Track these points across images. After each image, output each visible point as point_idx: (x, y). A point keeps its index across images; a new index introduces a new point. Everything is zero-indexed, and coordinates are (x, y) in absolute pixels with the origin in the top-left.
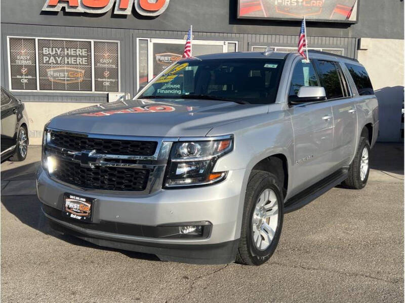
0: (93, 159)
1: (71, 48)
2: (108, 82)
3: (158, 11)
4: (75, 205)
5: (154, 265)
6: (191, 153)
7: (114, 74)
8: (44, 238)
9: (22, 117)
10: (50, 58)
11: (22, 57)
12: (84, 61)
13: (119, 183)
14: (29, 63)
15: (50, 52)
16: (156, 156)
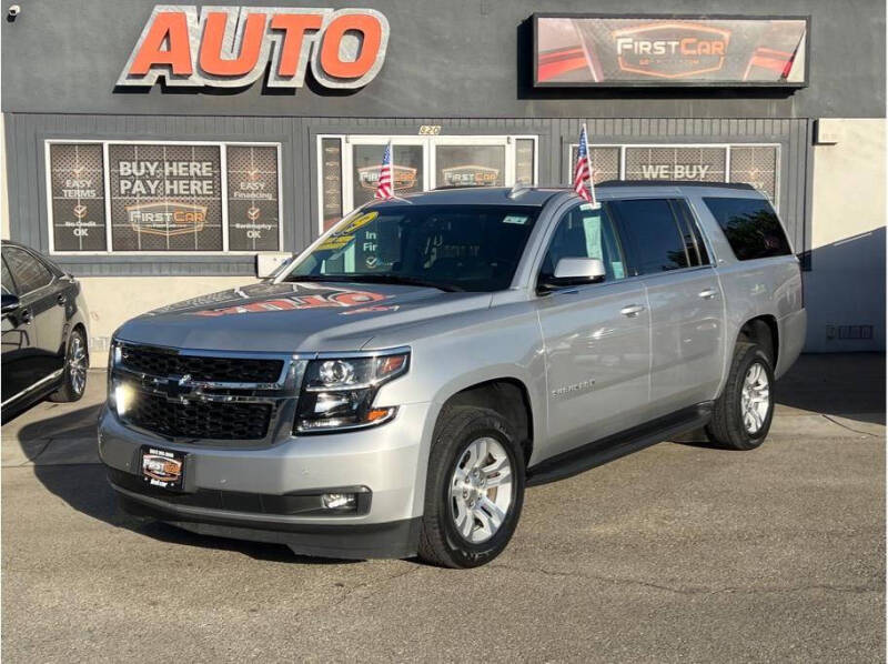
0: (186, 390)
1: (178, 161)
2: (256, 230)
3: (359, 78)
4: (158, 465)
5: (292, 568)
6: (338, 376)
7: (268, 212)
8: (111, 532)
9: (75, 310)
10: (133, 184)
11: (76, 183)
12: (205, 187)
13: (227, 428)
14: (91, 194)
15: (135, 171)
16: (281, 381)
